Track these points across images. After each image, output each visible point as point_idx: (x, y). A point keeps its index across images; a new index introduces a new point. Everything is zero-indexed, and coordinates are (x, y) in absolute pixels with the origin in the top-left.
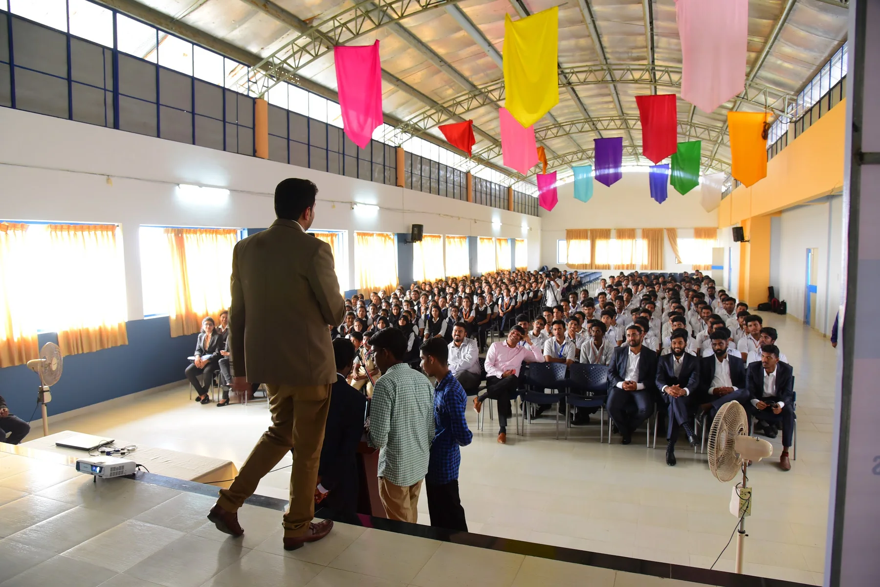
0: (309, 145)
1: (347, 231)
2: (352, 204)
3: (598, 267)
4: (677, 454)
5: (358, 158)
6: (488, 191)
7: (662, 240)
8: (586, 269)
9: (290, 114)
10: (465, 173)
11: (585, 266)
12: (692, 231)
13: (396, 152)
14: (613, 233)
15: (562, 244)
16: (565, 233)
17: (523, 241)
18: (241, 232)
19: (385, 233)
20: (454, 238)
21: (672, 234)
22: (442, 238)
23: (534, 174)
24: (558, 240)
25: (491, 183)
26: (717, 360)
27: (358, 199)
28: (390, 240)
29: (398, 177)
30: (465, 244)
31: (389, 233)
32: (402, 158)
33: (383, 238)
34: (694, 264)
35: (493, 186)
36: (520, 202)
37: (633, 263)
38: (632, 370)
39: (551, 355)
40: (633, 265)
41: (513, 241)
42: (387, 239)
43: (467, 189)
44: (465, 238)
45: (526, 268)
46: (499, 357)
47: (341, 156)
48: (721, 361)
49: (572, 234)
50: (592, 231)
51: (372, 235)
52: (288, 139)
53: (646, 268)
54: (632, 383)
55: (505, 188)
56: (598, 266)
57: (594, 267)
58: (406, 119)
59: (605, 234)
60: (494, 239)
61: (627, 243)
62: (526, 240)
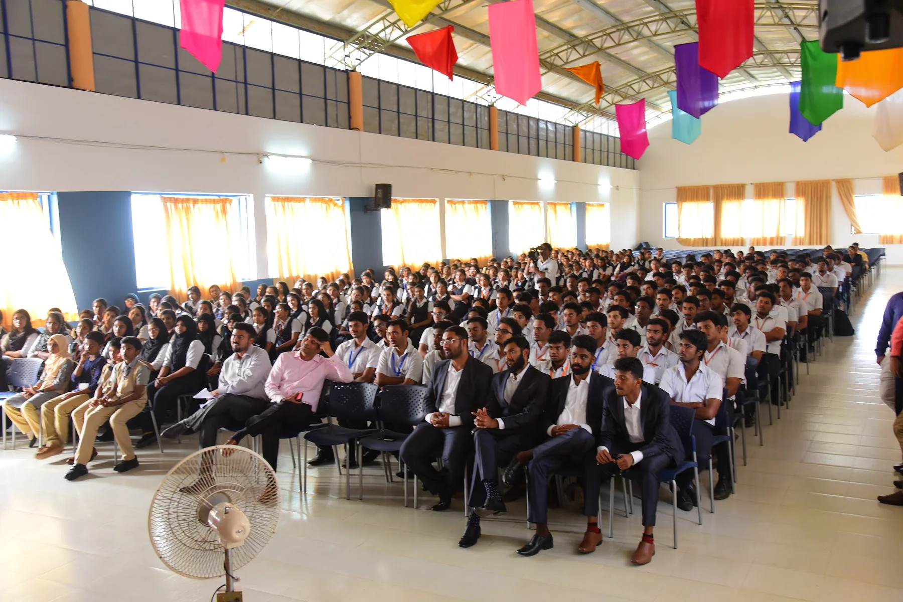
0: (177, 70)
1: (252, 195)
2: (260, 156)
3: (725, 243)
5: (273, 89)
6: (533, 133)
7: (828, 198)
8: (707, 246)
9: (137, 23)
10: (485, 107)
11: (705, 242)
12: (880, 182)
13: (348, 79)
14: (749, 190)
15: (672, 209)
16: (674, 192)
17: (602, 205)
18: (49, 197)
19: (327, 197)
20: (463, 203)
21: (846, 188)
22: (438, 204)
23: (611, 105)
24: (664, 204)
25: (538, 120)
26: (572, 382)
27: (271, 148)
28: (336, 208)
29: (352, 114)
30: (485, 212)
31: (333, 198)
32: (357, 87)
33: (324, 205)
34: (883, 234)
35: (542, 125)
36: (597, 147)
37: (781, 235)
38: (449, 395)
39: (384, 373)
40: (781, 238)
41: (581, 208)
42: (332, 205)
43: (490, 130)
44: (485, 202)
45: (608, 246)
46: (286, 376)
47: (241, 87)
48: (577, 383)
49: (686, 194)
50: (717, 188)
51: (303, 200)
52: (136, 62)
53: (801, 242)
54: (443, 416)
55: (567, 128)
56: (726, 240)
57: (719, 243)
58: (360, 28)
59: (737, 192)
60: (541, 204)
61: (771, 204)
62: (607, 206)
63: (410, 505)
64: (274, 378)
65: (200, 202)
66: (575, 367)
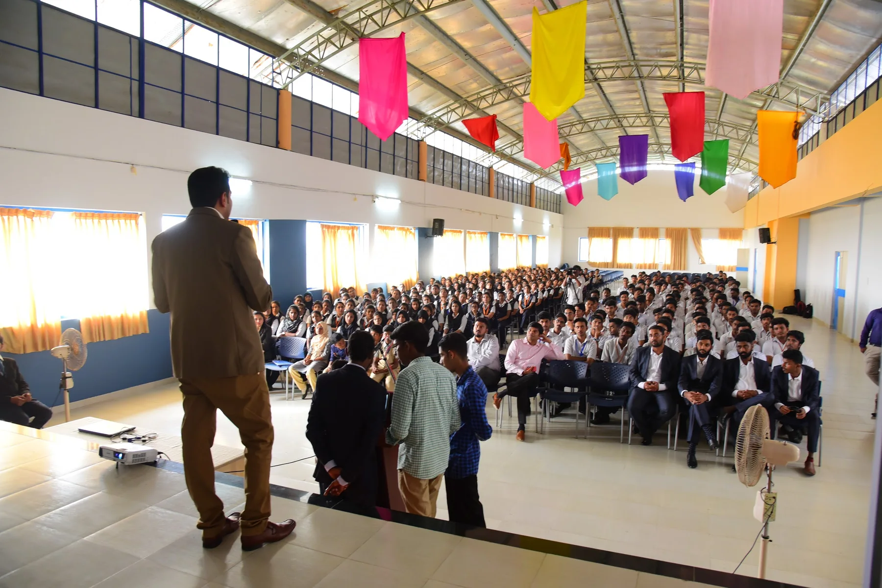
0: (331, 137)
1: (368, 224)
2: (373, 197)
3: (620, 266)
4: (699, 457)
5: (380, 151)
6: (511, 187)
7: (686, 240)
8: (607, 268)
9: (314, 105)
10: (487, 168)
11: (606, 264)
12: (717, 232)
13: (419, 146)
14: (636, 232)
15: (584, 243)
16: (587, 231)
17: (544, 237)
18: (263, 223)
19: (406, 227)
20: (475, 233)
21: (697, 234)
22: (463, 233)
23: (557, 170)
24: (579, 238)
25: (513, 178)
26: (741, 363)
27: (380, 192)
28: (411, 235)
29: (420, 170)
30: (486, 240)
31: (410, 227)
32: (424, 152)
33: (404, 232)
34: (718, 265)
35: (515, 182)
36: (542, 198)
37: (656, 263)
38: (654, 371)
39: (571, 354)
40: (656, 265)
41: (535, 238)
42: (408, 233)
43: (489, 184)
44: (485, 233)
45: (547, 265)
46: (519, 355)
47: (364, 148)
48: (746, 364)
49: (595, 232)
50: (615, 229)
51: (393, 229)
52: (311, 131)
53: (668, 268)
54: (654, 384)
55: (528, 185)
56: (620, 264)
57: (616, 266)
58: (429, 113)
59: (627, 232)
60: (515, 235)
61: (650, 242)
62: (547, 238)
63: (625, 441)
64: (510, 357)
65: (341, 229)
66: (743, 354)
